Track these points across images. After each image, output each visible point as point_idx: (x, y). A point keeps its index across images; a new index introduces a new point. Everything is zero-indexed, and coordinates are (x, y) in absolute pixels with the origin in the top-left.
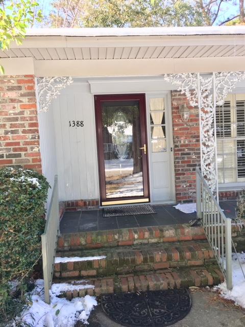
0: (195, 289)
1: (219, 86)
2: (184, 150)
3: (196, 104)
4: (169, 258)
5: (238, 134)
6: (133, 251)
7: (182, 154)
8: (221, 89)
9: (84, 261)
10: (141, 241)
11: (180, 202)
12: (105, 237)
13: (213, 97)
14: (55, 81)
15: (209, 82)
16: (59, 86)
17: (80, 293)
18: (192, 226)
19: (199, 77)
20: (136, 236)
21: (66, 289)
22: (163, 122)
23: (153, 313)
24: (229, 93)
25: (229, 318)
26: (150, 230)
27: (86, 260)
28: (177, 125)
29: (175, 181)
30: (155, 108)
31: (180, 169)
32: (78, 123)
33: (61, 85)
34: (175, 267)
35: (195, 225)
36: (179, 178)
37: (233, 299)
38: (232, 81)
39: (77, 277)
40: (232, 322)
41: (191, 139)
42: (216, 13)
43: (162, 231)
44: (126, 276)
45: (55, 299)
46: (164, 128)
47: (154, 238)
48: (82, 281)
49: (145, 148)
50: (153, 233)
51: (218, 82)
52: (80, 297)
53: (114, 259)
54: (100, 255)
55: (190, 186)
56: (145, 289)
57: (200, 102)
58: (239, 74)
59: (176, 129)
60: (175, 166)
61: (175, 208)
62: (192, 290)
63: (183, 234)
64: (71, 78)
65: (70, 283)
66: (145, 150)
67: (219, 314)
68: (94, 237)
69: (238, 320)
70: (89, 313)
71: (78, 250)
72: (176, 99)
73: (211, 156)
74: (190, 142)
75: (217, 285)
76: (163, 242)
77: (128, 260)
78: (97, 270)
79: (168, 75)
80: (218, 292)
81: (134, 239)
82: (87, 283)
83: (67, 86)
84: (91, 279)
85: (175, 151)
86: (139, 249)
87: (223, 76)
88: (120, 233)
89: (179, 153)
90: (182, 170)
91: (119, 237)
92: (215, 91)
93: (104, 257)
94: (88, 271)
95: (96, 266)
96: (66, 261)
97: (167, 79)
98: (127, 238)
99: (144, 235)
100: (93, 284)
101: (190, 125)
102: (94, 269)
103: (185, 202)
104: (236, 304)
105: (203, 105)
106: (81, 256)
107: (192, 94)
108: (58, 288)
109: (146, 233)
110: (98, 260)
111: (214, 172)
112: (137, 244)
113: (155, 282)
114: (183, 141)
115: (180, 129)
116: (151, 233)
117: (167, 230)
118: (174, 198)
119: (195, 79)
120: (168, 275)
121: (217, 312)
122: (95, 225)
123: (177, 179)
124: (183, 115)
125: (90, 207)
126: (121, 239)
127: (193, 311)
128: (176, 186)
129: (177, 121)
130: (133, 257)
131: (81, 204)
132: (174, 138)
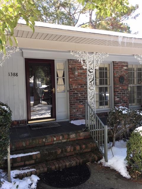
0: (90, 164)
1: (96, 59)
2: (75, 91)
3: (86, 68)
4: (75, 149)
5: (100, 84)
6: (54, 147)
7: (74, 94)
8: (97, 61)
9: (27, 156)
10: (57, 141)
11: (72, 120)
12: (37, 141)
13: (94, 65)
14: (8, 48)
15: (92, 57)
16: (10, 52)
17: (28, 174)
18: (83, 131)
19: (88, 54)
20: (55, 139)
21: (19, 173)
22: (63, 76)
23: (72, 179)
24: (101, 63)
25: (110, 175)
26: (62, 135)
27: (28, 155)
28: (71, 78)
29: (70, 108)
30: (60, 68)
31: (73, 101)
32: (14, 74)
33: (12, 51)
34: (77, 154)
35: (85, 131)
36: (72, 107)
37: (109, 166)
38: (102, 57)
39: (23, 165)
40: (112, 177)
41: (78, 86)
42: (77, 19)
43: (69, 135)
44: (52, 162)
45: (13, 180)
46: (64, 79)
47: (65, 139)
48: (27, 167)
49: (54, 90)
50: (64, 137)
51: (96, 57)
52: (28, 177)
53: (45, 152)
54: (35, 152)
55: (78, 111)
56: (64, 167)
57: (88, 66)
58: (105, 54)
59: (71, 80)
60: (70, 100)
61: (70, 123)
62: (88, 165)
63: (80, 136)
64: (18, 48)
65: (19, 169)
66: (54, 91)
67: (105, 174)
68: (31, 141)
69: (114, 176)
70: (36, 184)
71: (21, 150)
72: (71, 64)
73: (93, 95)
74: (78, 87)
75: (100, 160)
76: (69, 141)
77: (53, 152)
78: (35, 160)
79: (72, 51)
80: (101, 164)
81: (54, 141)
82: (30, 168)
83: (15, 52)
84: (32, 166)
85: (70, 92)
86: (57, 146)
87: (98, 54)
88: (46, 138)
89: (72, 93)
90: (74, 102)
91: (45, 140)
92: (95, 62)
93: (39, 152)
94: (30, 161)
95: (34, 158)
96: (16, 157)
97: (72, 53)
98: (50, 140)
99: (59, 138)
100: (34, 168)
101: (77, 78)
102: (33, 160)
103: (75, 119)
104: (111, 168)
105: (89, 68)
106: (24, 153)
107: (84, 62)
108: (13, 173)
109: (60, 137)
110: (36, 154)
111: (94, 103)
112: (55, 143)
113: (70, 163)
114: (74, 86)
115: (73, 80)
116: (63, 137)
117: (72, 134)
118: (69, 118)
119: (85, 55)
120: (75, 158)
121: (103, 174)
122: (28, 135)
123: (70, 107)
124: (75, 73)
125: (21, 125)
126: (46, 141)
127: (92, 175)
128: (70, 111)
129: (71, 76)
130: (55, 150)
131: (16, 123)
132: (69, 85)
